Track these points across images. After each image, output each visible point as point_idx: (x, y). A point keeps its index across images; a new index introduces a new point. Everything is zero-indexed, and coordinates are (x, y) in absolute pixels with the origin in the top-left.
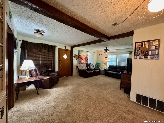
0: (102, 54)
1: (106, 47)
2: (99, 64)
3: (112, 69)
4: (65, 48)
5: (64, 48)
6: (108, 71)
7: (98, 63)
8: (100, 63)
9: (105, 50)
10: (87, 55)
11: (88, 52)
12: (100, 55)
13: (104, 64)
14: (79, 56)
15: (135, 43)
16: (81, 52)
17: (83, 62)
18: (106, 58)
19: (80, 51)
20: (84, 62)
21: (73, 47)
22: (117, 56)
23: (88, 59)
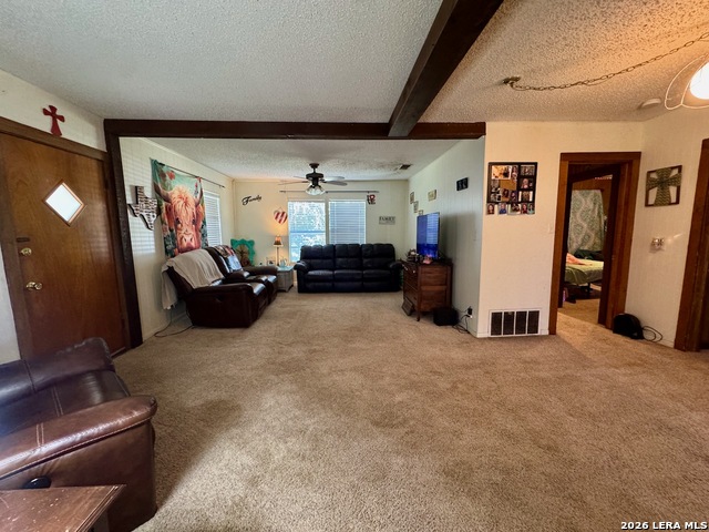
0: (259, 198)
1: (314, 166)
2: (246, 249)
3: (318, 261)
4: (55, 127)
5: (45, 124)
6: (311, 273)
7: (243, 242)
8: (252, 243)
9: (308, 176)
10: (198, 196)
11: (200, 179)
12: (248, 200)
13: (278, 243)
14: (164, 203)
15: (491, 164)
16: (172, 177)
17: (185, 244)
18: (281, 216)
19: (164, 169)
20: (188, 239)
21: (116, 129)
22: (327, 207)
23: (204, 222)
